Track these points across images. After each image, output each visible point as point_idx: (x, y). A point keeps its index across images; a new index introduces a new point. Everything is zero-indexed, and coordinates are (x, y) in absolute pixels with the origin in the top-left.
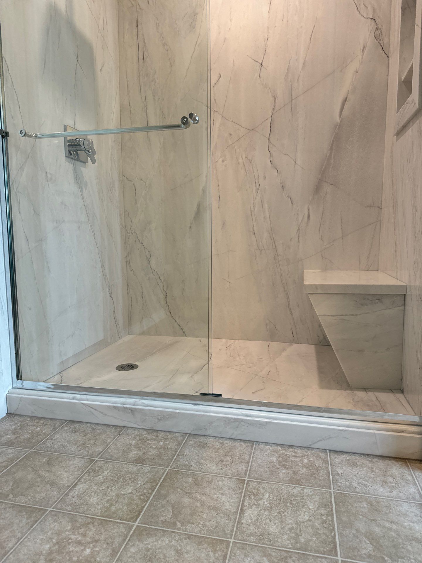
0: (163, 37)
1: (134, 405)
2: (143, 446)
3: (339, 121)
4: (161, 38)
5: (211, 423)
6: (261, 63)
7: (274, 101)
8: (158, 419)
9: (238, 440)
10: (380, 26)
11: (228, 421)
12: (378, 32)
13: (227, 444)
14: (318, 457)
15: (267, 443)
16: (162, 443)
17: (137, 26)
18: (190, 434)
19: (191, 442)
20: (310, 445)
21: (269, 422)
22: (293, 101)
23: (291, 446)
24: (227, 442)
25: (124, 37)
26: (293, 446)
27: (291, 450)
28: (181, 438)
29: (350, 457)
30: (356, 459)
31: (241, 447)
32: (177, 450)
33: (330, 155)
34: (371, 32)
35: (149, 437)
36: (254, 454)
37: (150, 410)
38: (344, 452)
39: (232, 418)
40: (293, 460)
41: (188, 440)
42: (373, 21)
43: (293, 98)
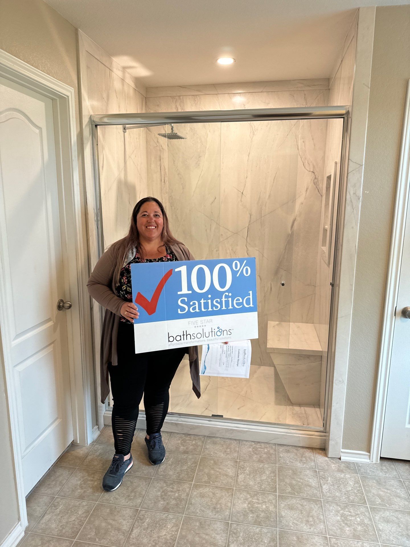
0: (178, 169)
1: (176, 421)
2: (185, 444)
3: (290, 233)
4: (177, 170)
5: (218, 431)
6: (242, 192)
7: (250, 217)
8: (190, 428)
9: (232, 439)
10: (317, 177)
11: (227, 430)
12: (316, 181)
13: (227, 441)
14: (272, 448)
15: (247, 441)
16: (194, 442)
17: (160, 160)
18: (207, 436)
19: (209, 441)
20: (268, 442)
21: (248, 431)
22: (262, 218)
23: (259, 442)
24: (227, 440)
25: (151, 166)
26: (260, 442)
27: (259, 444)
28: (203, 439)
29: (287, 447)
30: (290, 449)
31: (234, 443)
32: (202, 445)
33: (285, 252)
34: (311, 180)
35: (187, 438)
36: (241, 447)
37: (186, 424)
38: (285, 445)
39: (229, 429)
40: (260, 450)
41: (207, 440)
42: (313, 173)
43: (262, 216)
